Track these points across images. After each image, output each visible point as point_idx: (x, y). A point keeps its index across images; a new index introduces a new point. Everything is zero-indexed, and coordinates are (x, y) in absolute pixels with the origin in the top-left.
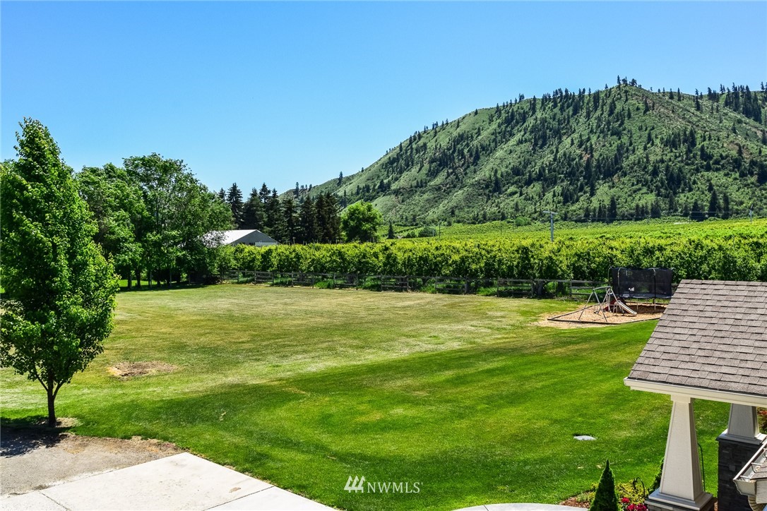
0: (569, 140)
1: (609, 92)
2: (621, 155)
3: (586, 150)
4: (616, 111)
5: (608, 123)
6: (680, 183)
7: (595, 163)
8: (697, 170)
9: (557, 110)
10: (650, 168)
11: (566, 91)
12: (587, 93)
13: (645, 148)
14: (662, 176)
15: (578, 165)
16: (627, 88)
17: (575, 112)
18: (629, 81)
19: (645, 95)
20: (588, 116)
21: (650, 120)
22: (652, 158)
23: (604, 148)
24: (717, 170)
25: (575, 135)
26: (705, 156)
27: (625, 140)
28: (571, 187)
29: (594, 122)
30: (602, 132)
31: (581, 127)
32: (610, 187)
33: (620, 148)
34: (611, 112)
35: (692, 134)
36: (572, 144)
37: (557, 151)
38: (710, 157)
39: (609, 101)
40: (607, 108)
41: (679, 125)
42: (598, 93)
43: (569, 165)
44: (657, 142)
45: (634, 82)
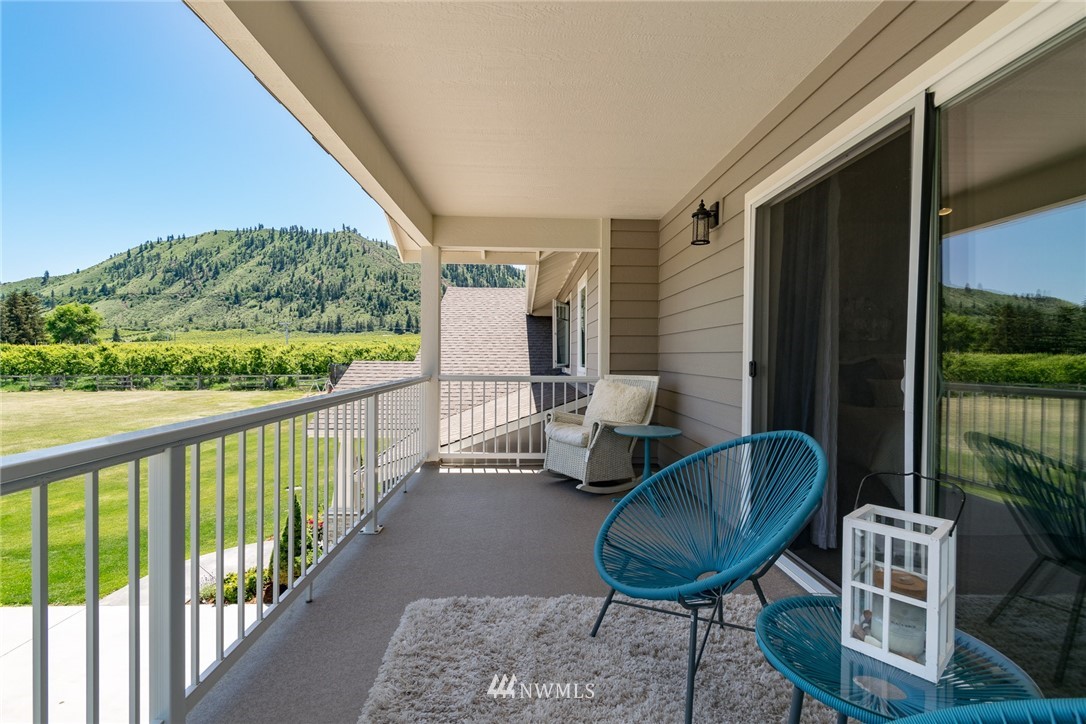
0: (304, 267)
1: (336, 235)
2: (345, 283)
3: (317, 276)
4: (342, 250)
5: (336, 258)
6: (387, 307)
7: (325, 288)
8: (399, 299)
9: (293, 242)
10: (367, 295)
11: (301, 228)
12: (318, 232)
13: (363, 281)
14: (375, 301)
15: (311, 288)
16: (349, 234)
17: (309, 246)
18: (352, 229)
19: (364, 241)
20: (319, 250)
21: (366, 260)
22: (368, 288)
23: (333, 278)
24: (412, 300)
25: (309, 264)
26: (404, 290)
27: (348, 272)
28: (305, 305)
29: (324, 255)
30: (330, 264)
31: (314, 258)
32: (337, 307)
33: (344, 278)
34: (338, 251)
35: (395, 274)
36: (306, 271)
37: (293, 275)
38: (407, 291)
39: (336, 242)
40: (334, 247)
41: (386, 267)
42: (328, 233)
43: (304, 287)
44: (372, 276)
45: (355, 230)
